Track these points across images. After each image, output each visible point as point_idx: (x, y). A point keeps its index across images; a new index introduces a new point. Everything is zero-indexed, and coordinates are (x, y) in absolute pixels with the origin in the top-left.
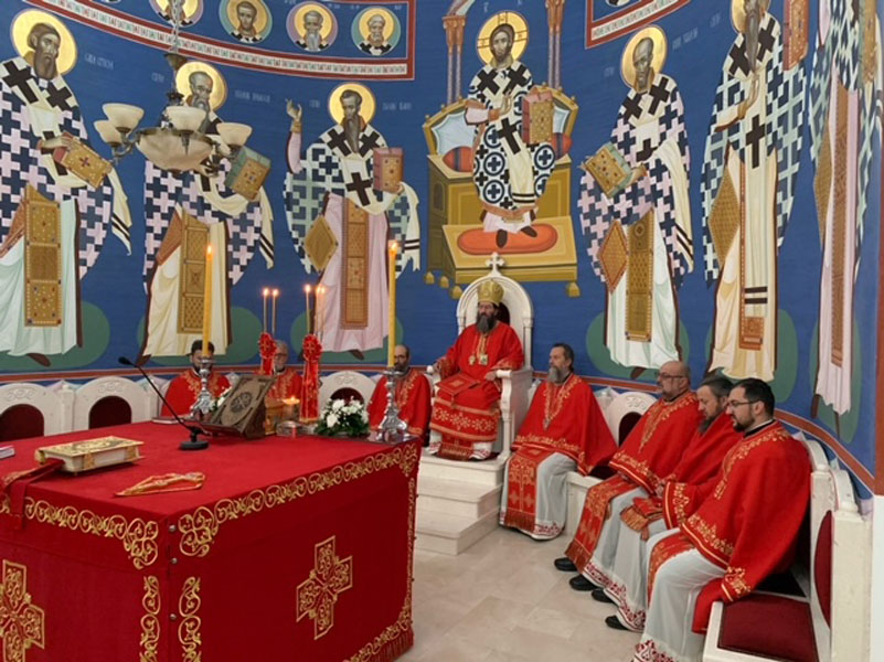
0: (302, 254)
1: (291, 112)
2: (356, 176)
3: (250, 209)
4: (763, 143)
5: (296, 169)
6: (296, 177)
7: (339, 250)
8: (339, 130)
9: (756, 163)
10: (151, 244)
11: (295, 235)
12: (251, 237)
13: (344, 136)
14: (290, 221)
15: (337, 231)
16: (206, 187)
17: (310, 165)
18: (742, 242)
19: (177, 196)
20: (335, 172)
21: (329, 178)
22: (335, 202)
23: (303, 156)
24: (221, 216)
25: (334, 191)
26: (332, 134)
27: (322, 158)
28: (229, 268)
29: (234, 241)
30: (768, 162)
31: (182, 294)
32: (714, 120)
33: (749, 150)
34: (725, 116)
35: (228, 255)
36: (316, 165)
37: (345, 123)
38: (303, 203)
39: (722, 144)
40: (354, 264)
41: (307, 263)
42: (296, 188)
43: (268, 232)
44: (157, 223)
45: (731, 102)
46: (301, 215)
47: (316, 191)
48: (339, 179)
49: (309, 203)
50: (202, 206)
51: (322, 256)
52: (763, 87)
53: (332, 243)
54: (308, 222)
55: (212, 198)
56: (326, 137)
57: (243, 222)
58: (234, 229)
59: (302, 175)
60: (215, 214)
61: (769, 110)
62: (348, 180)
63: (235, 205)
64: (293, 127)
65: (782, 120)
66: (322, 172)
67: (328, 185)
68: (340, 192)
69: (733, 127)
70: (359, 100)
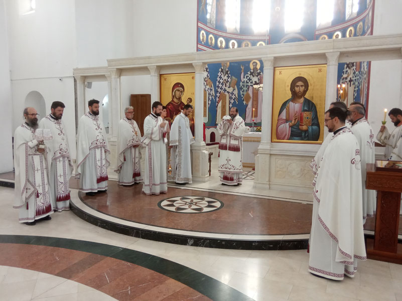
0: (243, 101)
1: (242, 67)
2: (256, 82)
3: (233, 91)
4: (352, 83)
5: (243, 81)
6: (243, 83)
7: (251, 99)
8: (252, 71)
9: (350, 86)
10: (217, 99)
11: (242, 96)
12: (234, 97)
13: (253, 72)
14: (241, 93)
15: (251, 95)
16: (226, 86)
17: (245, 80)
18: (347, 100)
19: (221, 89)
20: (251, 81)
21: (249, 83)
22: (251, 88)
23: (244, 78)
24: (228, 92)
25: (251, 85)
26: (250, 72)
27: (248, 78)
28: (229, 104)
29: (230, 98)
30: (353, 86)
31: (222, 110)
32: (342, 76)
33: (349, 83)
34: (345, 76)
35: (229, 101)
36: (247, 79)
37: (253, 69)
38: (244, 88)
39: (344, 81)
40: (255, 103)
41: (244, 102)
42: (242, 85)
43: (237, 96)
44: (218, 95)
45: (346, 73)
46: (243, 91)
47: (247, 86)
48: (252, 83)
49: (245, 89)
50: (225, 90)
51: (248, 101)
52: (352, 73)
53: (250, 98)
54: (245, 93)
55: (227, 88)
56: (249, 73)
57: (232, 94)
58: (231, 95)
59: (244, 82)
60: (227, 92)
61: (353, 77)
62: (254, 83)
63: (231, 90)
64: (242, 71)
65: (355, 80)
66: (248, 81)
67: (249, 84)
68: (252, 86)
69: (346, 78)
70: (257, 64)
